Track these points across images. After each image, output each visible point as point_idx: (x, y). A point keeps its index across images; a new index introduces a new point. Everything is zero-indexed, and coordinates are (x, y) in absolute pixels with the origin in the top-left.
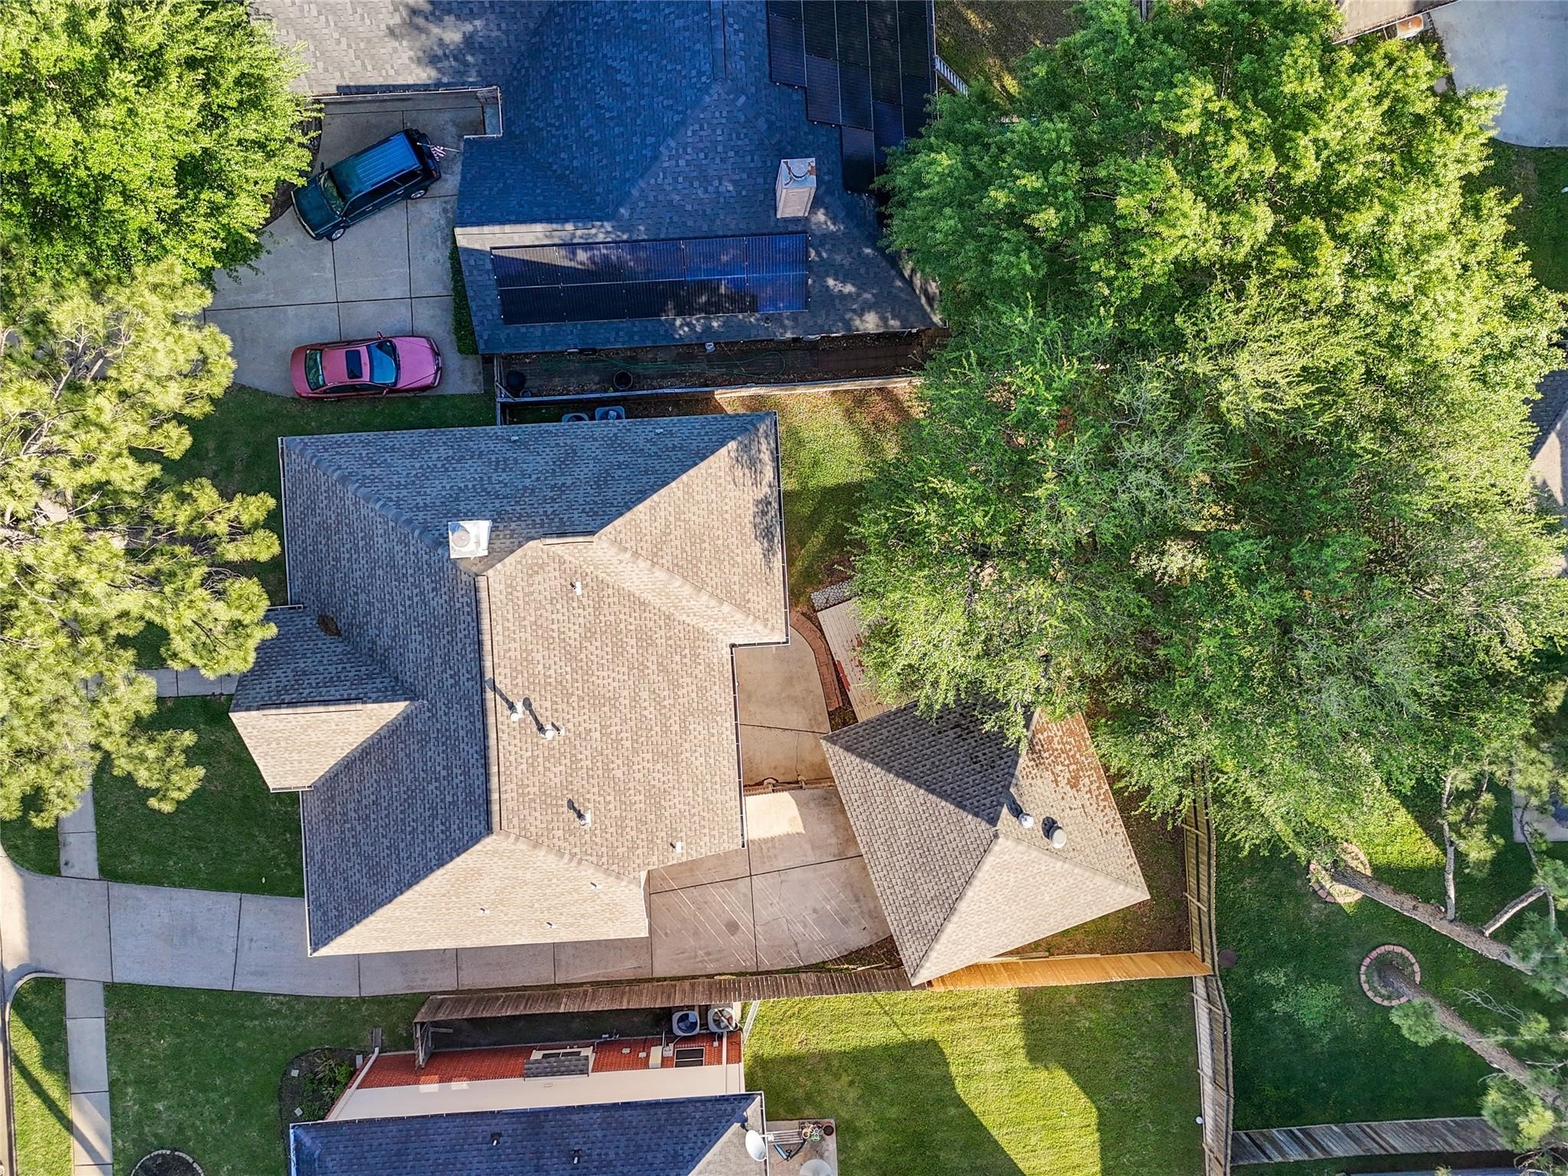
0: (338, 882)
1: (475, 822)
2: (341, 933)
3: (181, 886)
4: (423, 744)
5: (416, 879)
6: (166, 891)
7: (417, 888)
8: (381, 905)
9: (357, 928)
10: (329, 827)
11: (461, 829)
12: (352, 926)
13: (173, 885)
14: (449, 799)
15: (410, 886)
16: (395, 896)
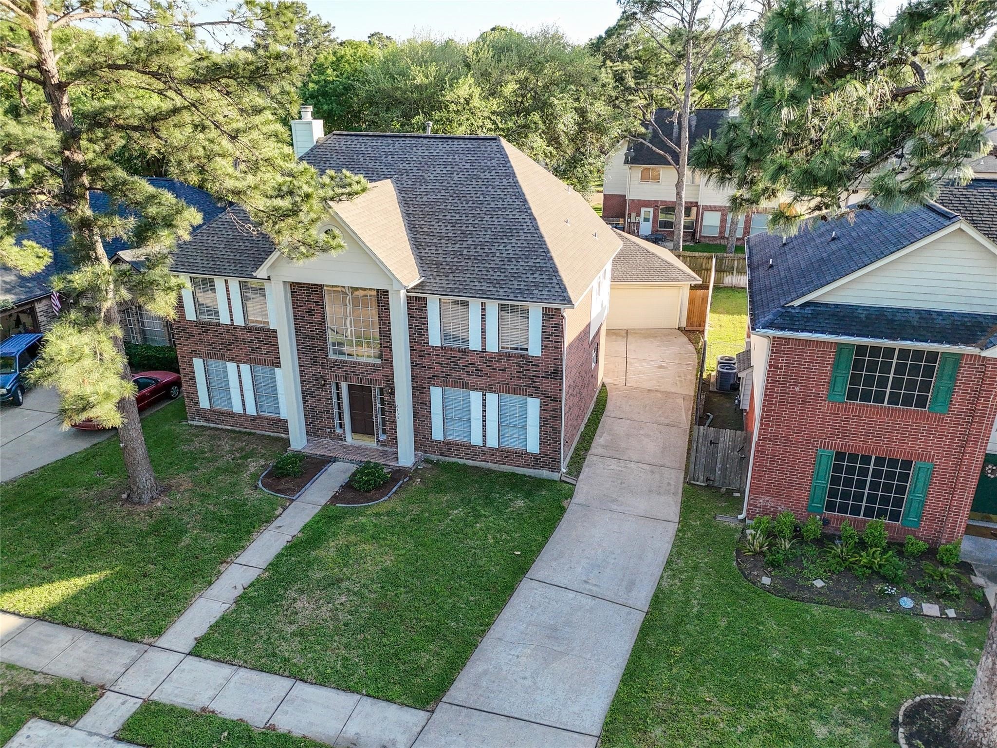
0: (511, 267)
1: (489, 149)
2: (556, 271)
3: (489, 625)
4: (423, 181)
5: (520, 195)
6: (487, 643)
7: (528, 197)
8: (537, 228)
9: (554, 254)
10: (462, 271)
11: (492, 159)
12: (551, 258)
13: (482, 633)
14: (468, 166)
15: (525, 201)
16: (531, 214)
